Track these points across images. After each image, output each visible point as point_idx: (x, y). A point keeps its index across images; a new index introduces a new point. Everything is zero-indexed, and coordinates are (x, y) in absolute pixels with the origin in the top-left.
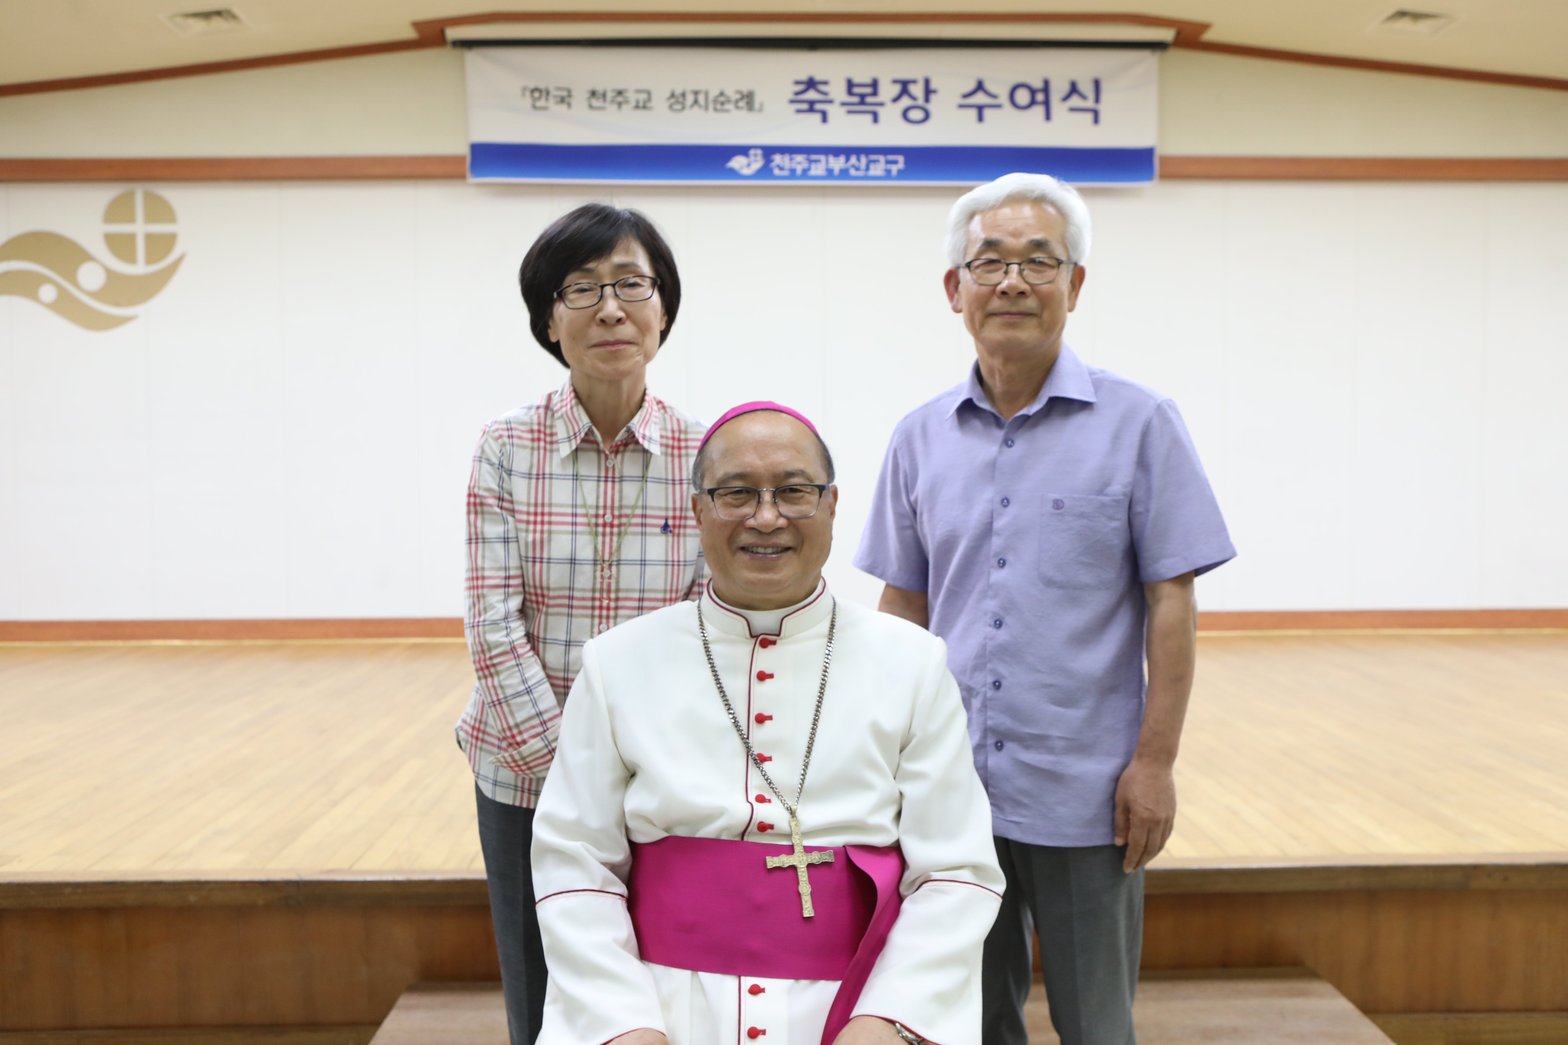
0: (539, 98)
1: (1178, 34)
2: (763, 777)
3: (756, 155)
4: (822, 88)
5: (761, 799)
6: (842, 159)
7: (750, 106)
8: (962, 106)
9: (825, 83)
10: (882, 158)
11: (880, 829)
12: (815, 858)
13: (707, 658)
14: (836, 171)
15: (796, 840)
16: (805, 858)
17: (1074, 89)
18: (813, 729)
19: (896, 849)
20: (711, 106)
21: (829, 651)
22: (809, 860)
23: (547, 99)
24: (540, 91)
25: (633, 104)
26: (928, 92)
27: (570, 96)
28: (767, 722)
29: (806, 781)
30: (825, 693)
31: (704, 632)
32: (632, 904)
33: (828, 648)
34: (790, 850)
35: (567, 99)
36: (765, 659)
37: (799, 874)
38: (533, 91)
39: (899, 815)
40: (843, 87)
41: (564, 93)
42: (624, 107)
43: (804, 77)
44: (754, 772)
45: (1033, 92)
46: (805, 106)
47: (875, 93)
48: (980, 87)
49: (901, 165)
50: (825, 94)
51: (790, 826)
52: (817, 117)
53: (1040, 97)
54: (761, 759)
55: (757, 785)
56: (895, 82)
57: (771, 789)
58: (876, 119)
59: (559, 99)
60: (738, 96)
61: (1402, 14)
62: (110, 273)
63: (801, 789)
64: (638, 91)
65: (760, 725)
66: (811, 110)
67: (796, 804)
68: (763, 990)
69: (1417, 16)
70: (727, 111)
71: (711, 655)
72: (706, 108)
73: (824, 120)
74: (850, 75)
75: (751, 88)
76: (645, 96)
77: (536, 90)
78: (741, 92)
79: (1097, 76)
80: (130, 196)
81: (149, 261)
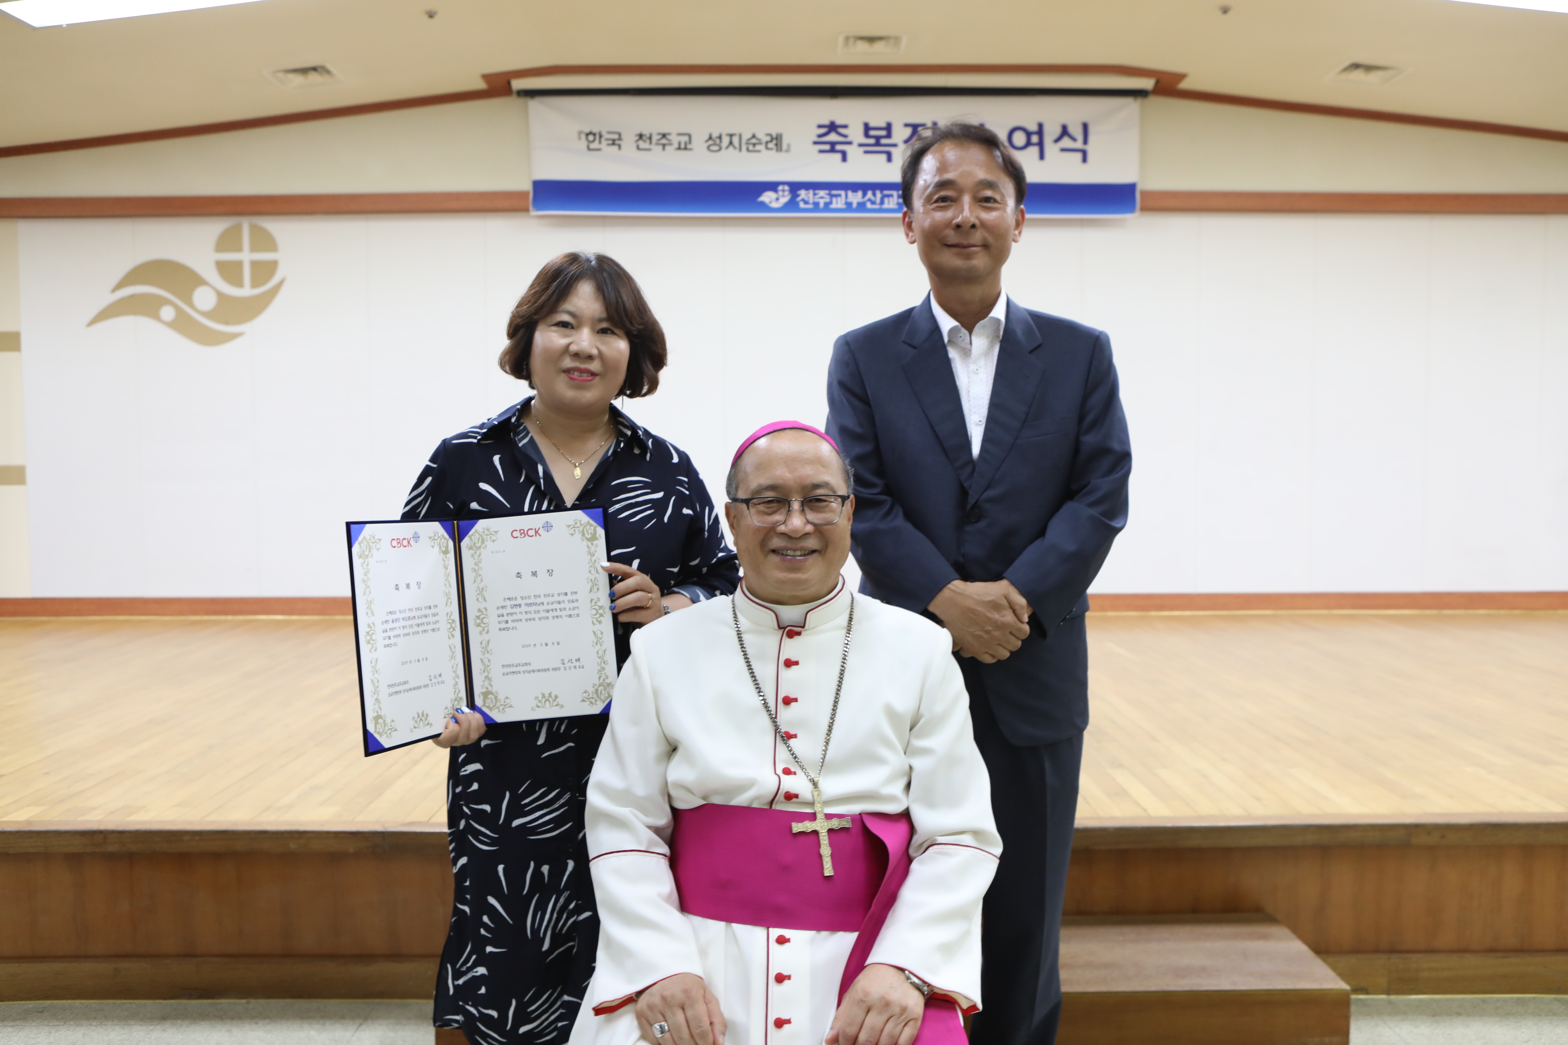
0: (594, 141)
1: (1157, 83)
2: (789, 752)
3: (783, 191)
4: (842, 131)
5: (787, 772)
6: (860, 193)
7: (779, 147)
9: (845, 127)
11: (891, 799)
12: (835, 824)
13: (740, 647)
14: (855, 205)
15: (818, 808)
16: (826, 824)
17: (1065, 132)
18: (833, 710)
19: (906, 816)
20: (744, 147)
21: (848, 641)
22: (830, 826)
23: (600, 142)
24: (594, 135)
25: (676, 146)
27: (620, 139)
28: (793, 704)
29: (827, 757)
30: (844, 678)
31: (738, 623)
32: (674, 862)
33: (847, 638)
34: (813, 817)
35: (617, 142)
36: (792, 648)
37: (821, 838)
38: (587, 135)
39: (908, 785)
40: (861, 130)
41: (616, 137)
42: (667, 148)
43: (826, 122)
44: (781, 747)
45: (1029, 134)
46: (827, 147)
47: (889, 136)
50: (845, 136)
51: (813, 796)
52: (838, 156)
53: (1035, 139)
54: (788, 736)
55: (784, 759)
56: (906, 125)
57: (797, 763)
58: (888, 158)
59: (611, 142)
60: (768, 138)
61: (1356, 66)
62: (221, 295)
63: (823, 763)
64: (680, 134)
65: (787, 706)
66: (833, 150)
67: (818, 776)
68: (788, 940)
69: (1369, 68)
70: (759, 151)
71: (744, 644)
72: (740, 150)
73: (844, 159)
74: (867, 120)
75: (779, 131)
76: (686, 138)
77: (591, 133)
78: (770, 135)
79: (1085, 120)
80: (238, 228)
81: (254, 285)
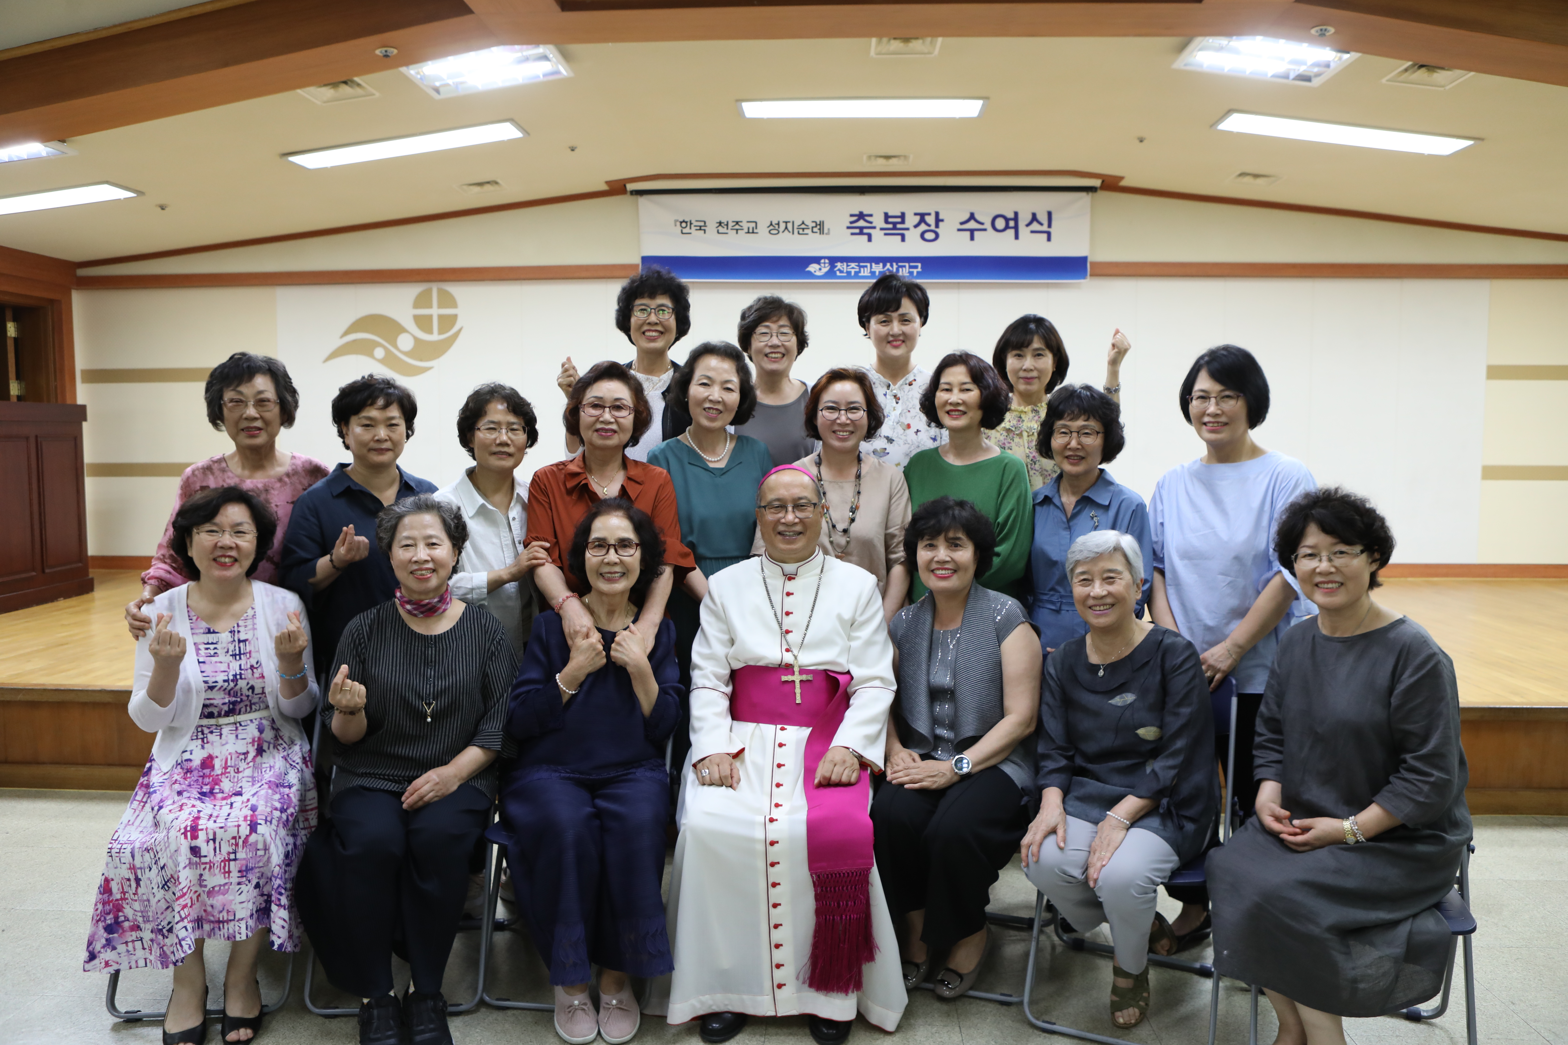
0: (686, 227)
1: (1103, 182)
3: (825, 263)
4: (868, 218)
5: (787, 650)
6: (881, 265)
7: (821, 231)
8: (959, 230)
9: (871, 215)
10: (907, 265)
12: (804, 677)
13: (764, 586)
15: (796, 669)
16: (799, 677)
17: (1034, 218)
18: (810, 618)
19: (848, 672)
20: (796, 231)
21: (820, 582)
22: (801, 678)
23: (690, 228)
24: (686, 222)
25: (746, 230)
26: (938, 221)
27: (705, 226)
28: (790, 615)
29: (805, 642)
30: (816, 602)
31: (764, 573)
33: (819, 580)
35: (703, 228)
36: (790, 586)
37: (796, 684)
38: (681, 222)
40: (882, 218)
41: (702, 224)
42: (740, 232)
43: (856, 212)
45: (1007, 220)
46: (857, 231)
47: (903, 222)
48: (972, 217)
49: (919, 269)
50: (871, 223)
52: (866, 237)
53: (1012, 224)
54: (787, 632)
56: (916, 214)
58: (903, 240)
59: (698, 228)
60: (814, 225)
61: (1245, 174)
62: (416, 339)
63: (801, 645)
64: (749, 222)
65: (787, 617)
66: (861, 233)
67: (798, 652)
68: (786, 729)
69: (1255, 176)
70: (807, 234)
71: (767, 586)
72: (793, 233)
73: (870, 240)
74: (886, 211)
75: (822, 220)
76: (753, 225)
77: (684, 221)
78: (816, 222)
79: (1049, 209)
80: (429, 291)
81: (441, 332)
